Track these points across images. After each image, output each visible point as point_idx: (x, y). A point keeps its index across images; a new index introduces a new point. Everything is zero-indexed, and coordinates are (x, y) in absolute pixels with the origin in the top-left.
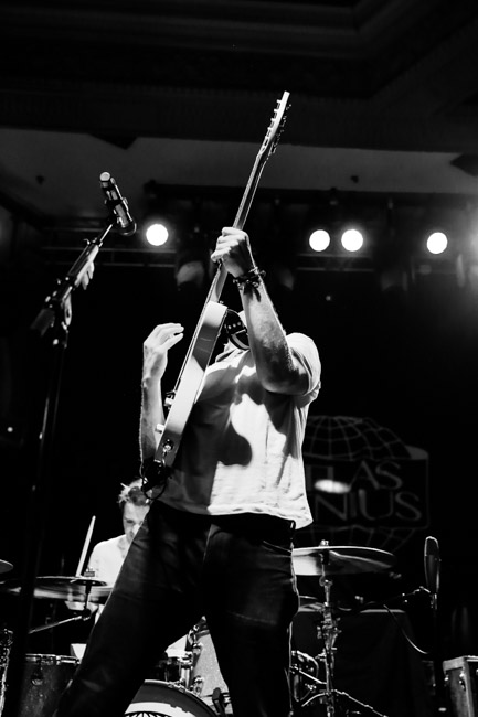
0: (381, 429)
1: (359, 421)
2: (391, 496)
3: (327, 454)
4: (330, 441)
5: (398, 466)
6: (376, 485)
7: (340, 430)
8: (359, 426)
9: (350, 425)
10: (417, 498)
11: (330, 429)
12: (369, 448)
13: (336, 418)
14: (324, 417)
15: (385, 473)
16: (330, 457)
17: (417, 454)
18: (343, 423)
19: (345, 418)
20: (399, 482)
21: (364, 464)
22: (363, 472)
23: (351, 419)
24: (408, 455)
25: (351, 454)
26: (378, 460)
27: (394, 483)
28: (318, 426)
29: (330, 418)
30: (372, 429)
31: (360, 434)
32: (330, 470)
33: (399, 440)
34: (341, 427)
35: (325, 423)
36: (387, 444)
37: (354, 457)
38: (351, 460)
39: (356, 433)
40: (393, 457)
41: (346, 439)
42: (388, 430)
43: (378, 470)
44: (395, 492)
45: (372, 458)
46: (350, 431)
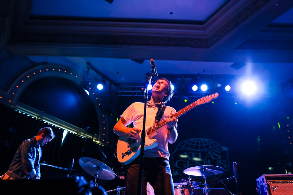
0: (214, 142)
1: (207, 140)
2: (218, 161)
3: (199, 149)
4: (199, 146)
5: (219, 152)
6: (213, 158)
7: (202, 143)
8: (208, 141)
9: (205, 141)
10: (225, 162)
11: (199, 142)
12: (211, 147)
13: (201, 139)
14: (197, 139)
15: (216, 155)
16: (199, 150)
17: (225, 149)
18: (203, 140)
19: (203, 139)
20: (220, 157)
21: (209, 152)
22: (209, 155)
23: (205, 139)
24: (222, 149)
25: (206, 149)
26: (213, 151)
27: (218, 157)
28: (196, 141)
29: (199, 139)
30: (211, 142)
31: (208, 144)
32: (200, 154)
33: (219, 145)
34: (203, 142)
35: (198, 140)
36: (216, 146)
37: (207, 150)
38: (206, 151)
39: (207, 143)
40: (218, 150)
41: (204, 145)
42: (216, 142)
43: (213, 154)
44: (219, 160)
45: (212, 150)
46: (205, 143)
